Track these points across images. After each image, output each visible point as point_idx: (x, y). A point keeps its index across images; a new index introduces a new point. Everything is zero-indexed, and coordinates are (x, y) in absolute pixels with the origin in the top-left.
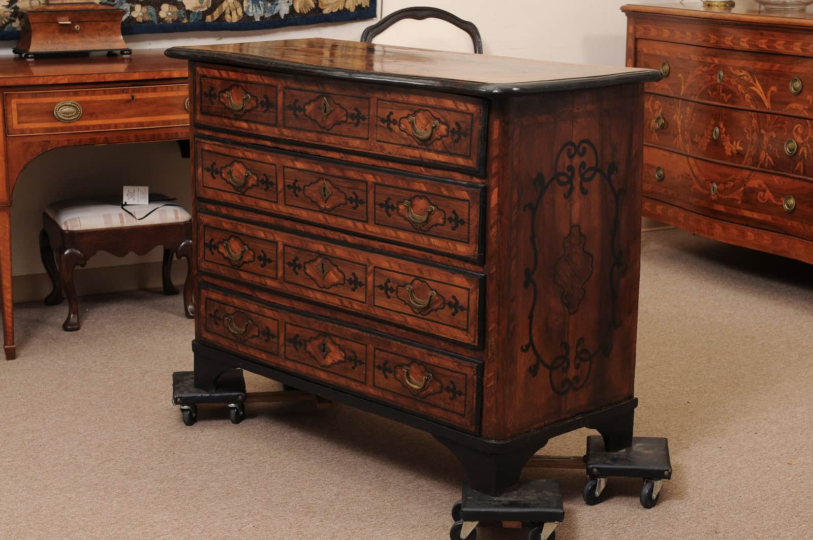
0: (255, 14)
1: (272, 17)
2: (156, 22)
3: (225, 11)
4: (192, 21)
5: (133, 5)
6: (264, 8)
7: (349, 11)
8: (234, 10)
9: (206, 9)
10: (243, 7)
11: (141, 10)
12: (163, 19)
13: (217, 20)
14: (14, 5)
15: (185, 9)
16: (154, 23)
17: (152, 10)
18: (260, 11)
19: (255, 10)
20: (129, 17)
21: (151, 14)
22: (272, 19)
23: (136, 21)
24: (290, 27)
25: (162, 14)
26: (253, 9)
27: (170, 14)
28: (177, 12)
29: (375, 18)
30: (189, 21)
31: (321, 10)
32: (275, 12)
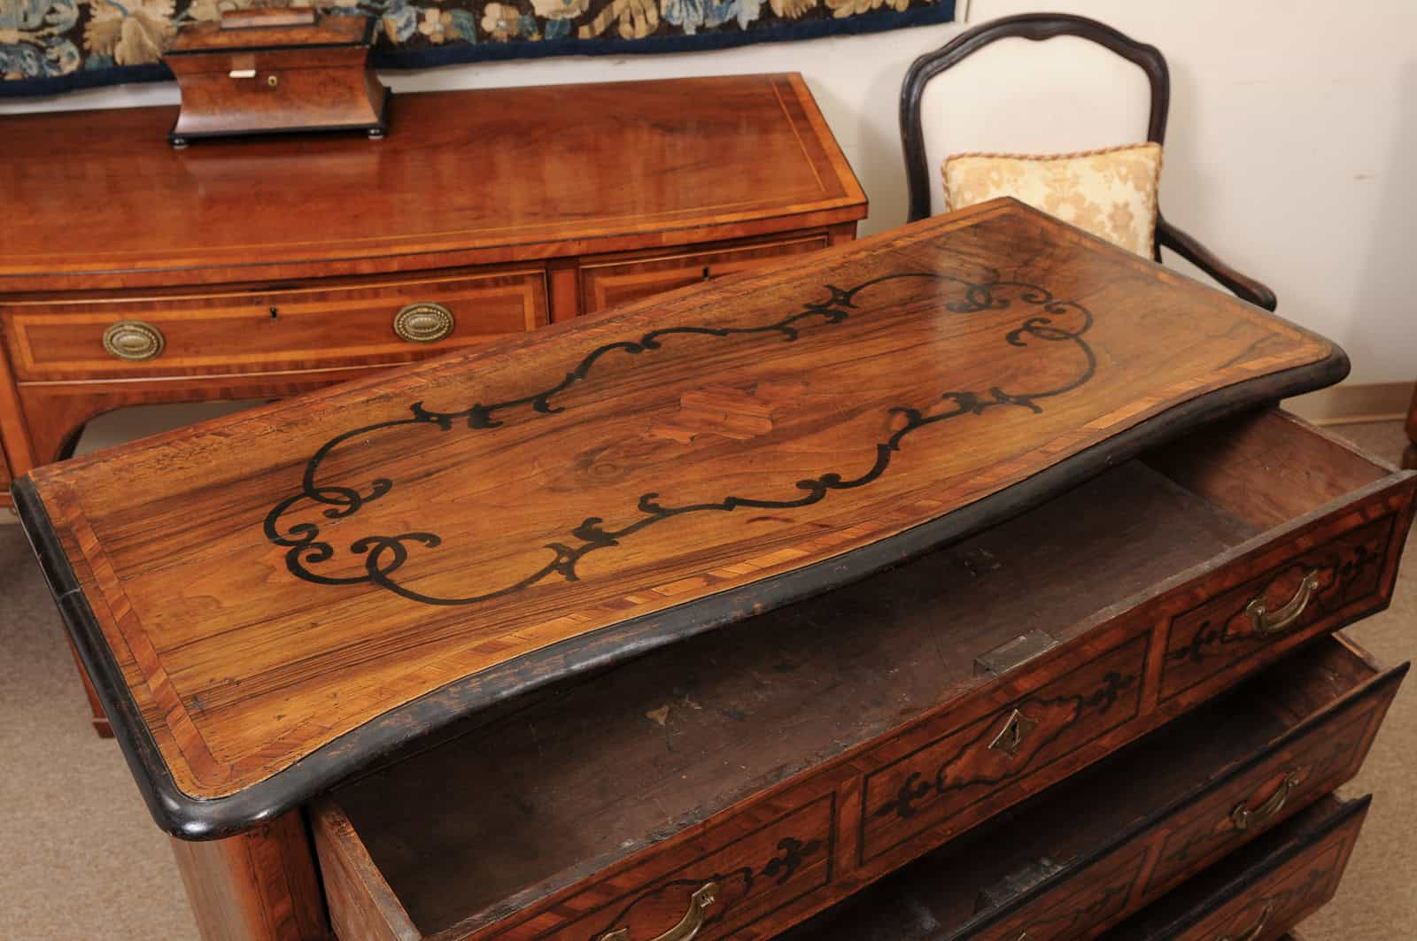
0: (686, 21)
1: (723, 26)
2: (474, 42)
3: (618, 18)
4: (551, 37)
5: (421, 11)
6: (705, 10)
7: (894, 10)
8: (638, 12)
9: (577, 13)
10: (659, 8)
11: (440, 20)
12: (490, 34)
13: (603, 35)
14: (184, 15)
15: (533, 14)
16: (470, 45)
17: (464, 17)
18: (694, 14)
19: (684, 13)
20: (414, 34)
21: (461, 27)
22: (720, 32)
23: (429, 42)
24: (762, 44)
25: (488, 24)
26: (681, 11)
27: (502, 24)
28: (519, 20)
29: (951, 23)
30: (543, 38)
31: (830, 12)
32: (728, 17)
